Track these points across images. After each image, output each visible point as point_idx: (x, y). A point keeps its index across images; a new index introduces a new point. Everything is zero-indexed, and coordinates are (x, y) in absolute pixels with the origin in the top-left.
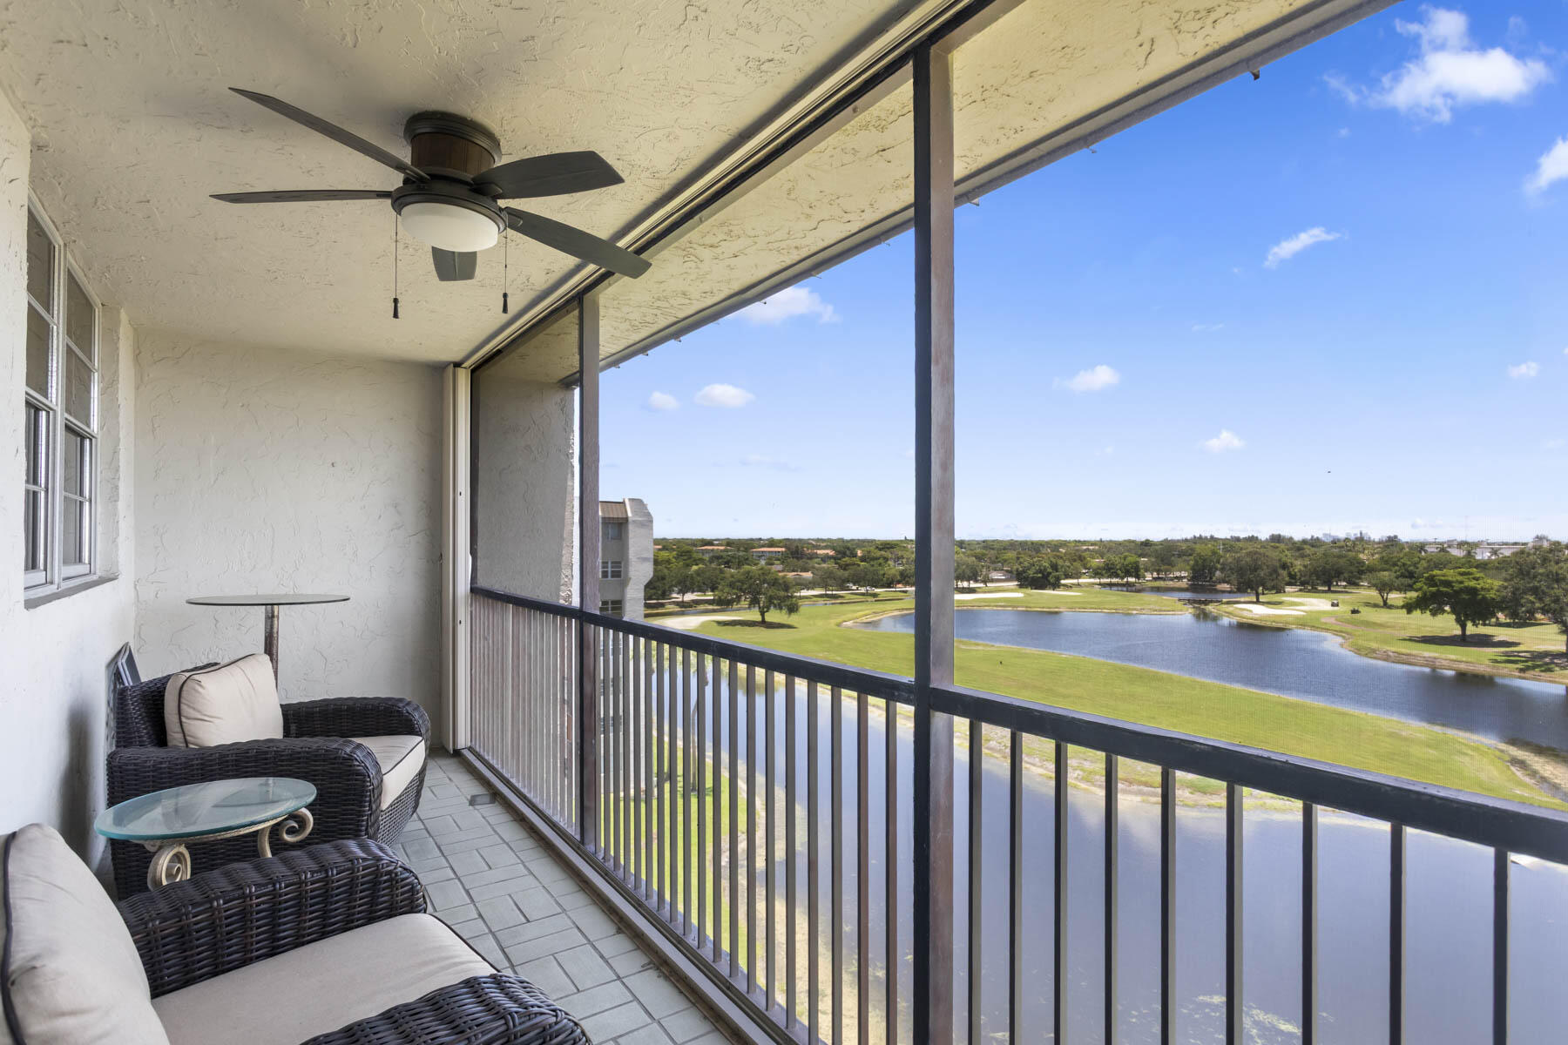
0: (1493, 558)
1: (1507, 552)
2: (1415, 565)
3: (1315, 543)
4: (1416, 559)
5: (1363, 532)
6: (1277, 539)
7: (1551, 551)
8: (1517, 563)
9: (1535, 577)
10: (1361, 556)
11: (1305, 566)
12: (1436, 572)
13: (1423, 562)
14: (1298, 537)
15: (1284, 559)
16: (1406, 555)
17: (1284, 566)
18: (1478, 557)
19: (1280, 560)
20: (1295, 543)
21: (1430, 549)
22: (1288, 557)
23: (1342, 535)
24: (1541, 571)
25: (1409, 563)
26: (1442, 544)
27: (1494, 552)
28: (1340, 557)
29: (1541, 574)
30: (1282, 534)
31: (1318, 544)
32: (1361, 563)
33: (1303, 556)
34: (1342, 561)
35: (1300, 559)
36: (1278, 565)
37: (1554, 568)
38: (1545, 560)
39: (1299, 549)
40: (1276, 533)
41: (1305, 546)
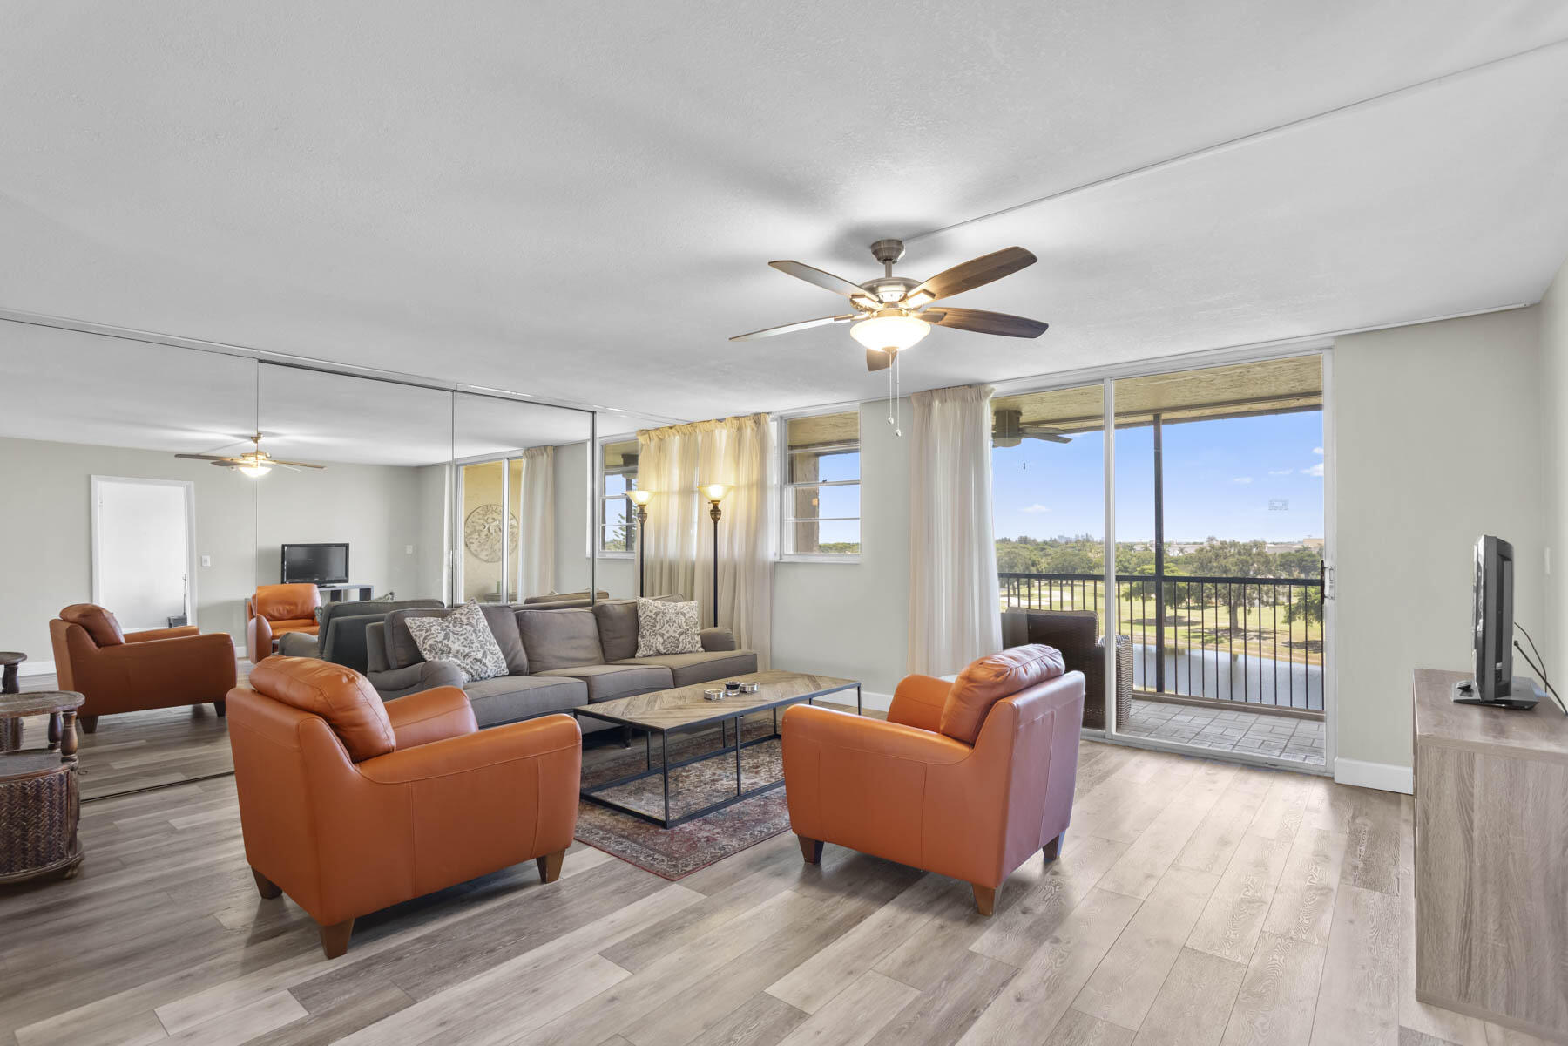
0: (1181, 554)
1: (1191, 550)
2: (1128, 561)
3: (1053, 544)
4: (1129, 557)
5: (1089, 534)
6: (1024, 540)
7: (1221, 548)
8: (1200, 558)
9: (1211, 569)
10: (1090, 554)
11: (1048, 564)
12: (1145, 567)
13: (1134, 559)
14: (1040, 540)
15: (1034, 558)
16: (1122, 553)
17: (1034, 564)
18: (1171, 555)
19: (1030, 559)
20: (1038, 544)
21: (1138, 548)
22: (1036, 556)
23: (1072, 537)
24: (1215, 564)
25: (1124, 559)
26: (1146, 544)
27: (1182, 550)
28: (1075, 555)
29: (1216, 567)
30: (1028, 536)
31: (1056, 545)
32: (1090, 560)
33: (1046, 555)
34: (1076, 559)
35: (1044, 558)
36: (1030, 562)
37: (1223, 562)
38: (1217, 556)
39: (1043, 549)
40: (1023, 535)
41: (1046, 547)
